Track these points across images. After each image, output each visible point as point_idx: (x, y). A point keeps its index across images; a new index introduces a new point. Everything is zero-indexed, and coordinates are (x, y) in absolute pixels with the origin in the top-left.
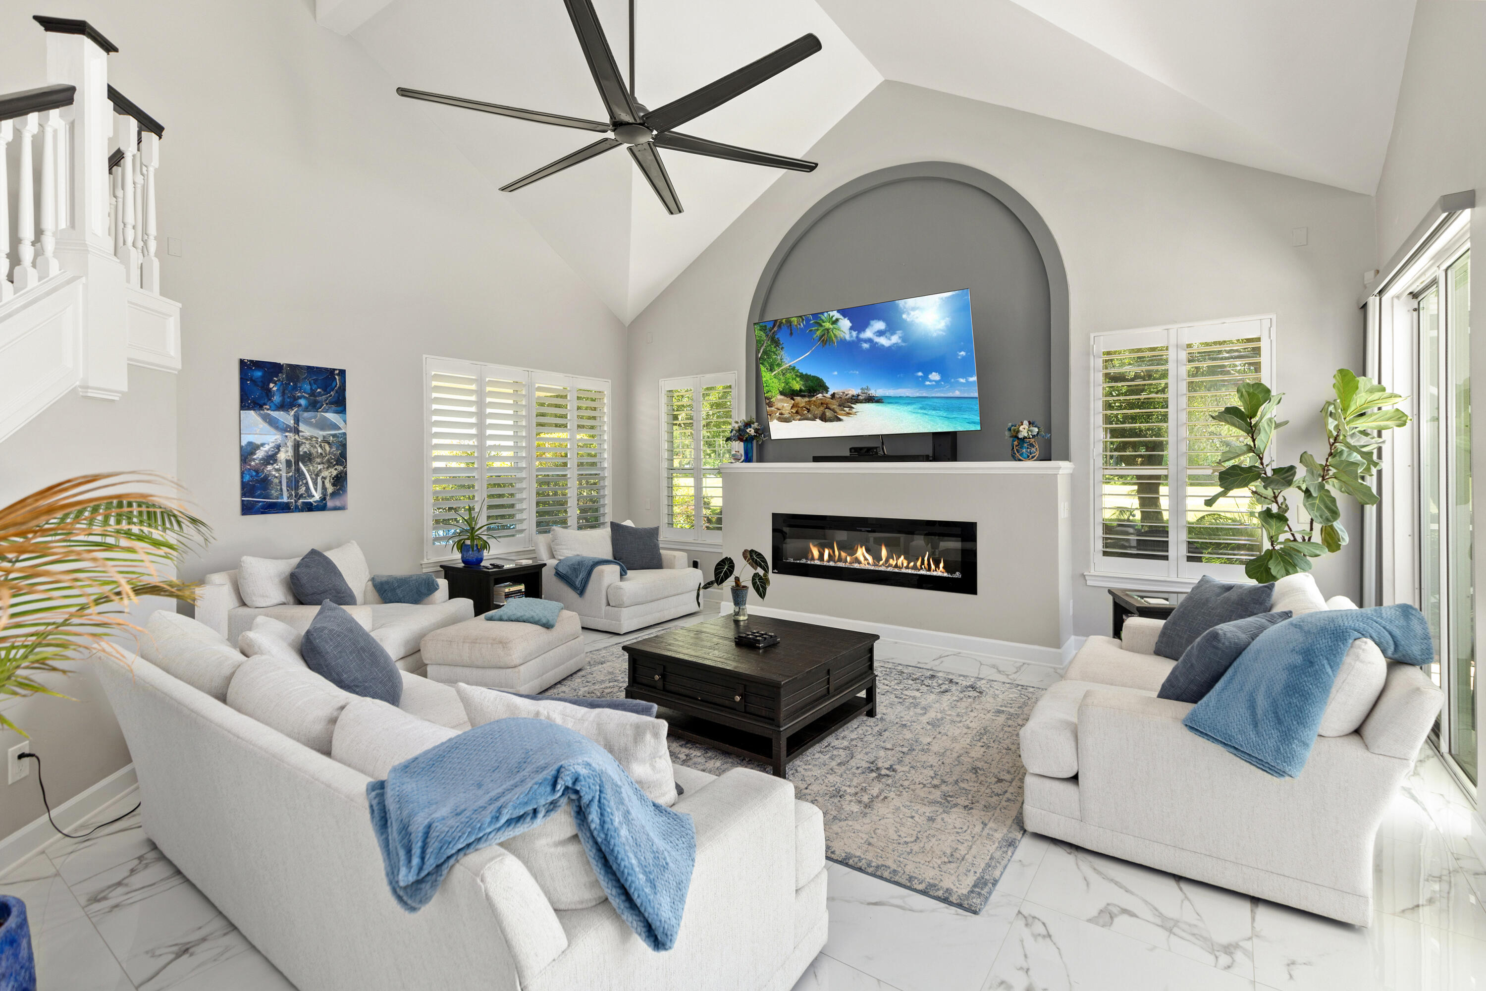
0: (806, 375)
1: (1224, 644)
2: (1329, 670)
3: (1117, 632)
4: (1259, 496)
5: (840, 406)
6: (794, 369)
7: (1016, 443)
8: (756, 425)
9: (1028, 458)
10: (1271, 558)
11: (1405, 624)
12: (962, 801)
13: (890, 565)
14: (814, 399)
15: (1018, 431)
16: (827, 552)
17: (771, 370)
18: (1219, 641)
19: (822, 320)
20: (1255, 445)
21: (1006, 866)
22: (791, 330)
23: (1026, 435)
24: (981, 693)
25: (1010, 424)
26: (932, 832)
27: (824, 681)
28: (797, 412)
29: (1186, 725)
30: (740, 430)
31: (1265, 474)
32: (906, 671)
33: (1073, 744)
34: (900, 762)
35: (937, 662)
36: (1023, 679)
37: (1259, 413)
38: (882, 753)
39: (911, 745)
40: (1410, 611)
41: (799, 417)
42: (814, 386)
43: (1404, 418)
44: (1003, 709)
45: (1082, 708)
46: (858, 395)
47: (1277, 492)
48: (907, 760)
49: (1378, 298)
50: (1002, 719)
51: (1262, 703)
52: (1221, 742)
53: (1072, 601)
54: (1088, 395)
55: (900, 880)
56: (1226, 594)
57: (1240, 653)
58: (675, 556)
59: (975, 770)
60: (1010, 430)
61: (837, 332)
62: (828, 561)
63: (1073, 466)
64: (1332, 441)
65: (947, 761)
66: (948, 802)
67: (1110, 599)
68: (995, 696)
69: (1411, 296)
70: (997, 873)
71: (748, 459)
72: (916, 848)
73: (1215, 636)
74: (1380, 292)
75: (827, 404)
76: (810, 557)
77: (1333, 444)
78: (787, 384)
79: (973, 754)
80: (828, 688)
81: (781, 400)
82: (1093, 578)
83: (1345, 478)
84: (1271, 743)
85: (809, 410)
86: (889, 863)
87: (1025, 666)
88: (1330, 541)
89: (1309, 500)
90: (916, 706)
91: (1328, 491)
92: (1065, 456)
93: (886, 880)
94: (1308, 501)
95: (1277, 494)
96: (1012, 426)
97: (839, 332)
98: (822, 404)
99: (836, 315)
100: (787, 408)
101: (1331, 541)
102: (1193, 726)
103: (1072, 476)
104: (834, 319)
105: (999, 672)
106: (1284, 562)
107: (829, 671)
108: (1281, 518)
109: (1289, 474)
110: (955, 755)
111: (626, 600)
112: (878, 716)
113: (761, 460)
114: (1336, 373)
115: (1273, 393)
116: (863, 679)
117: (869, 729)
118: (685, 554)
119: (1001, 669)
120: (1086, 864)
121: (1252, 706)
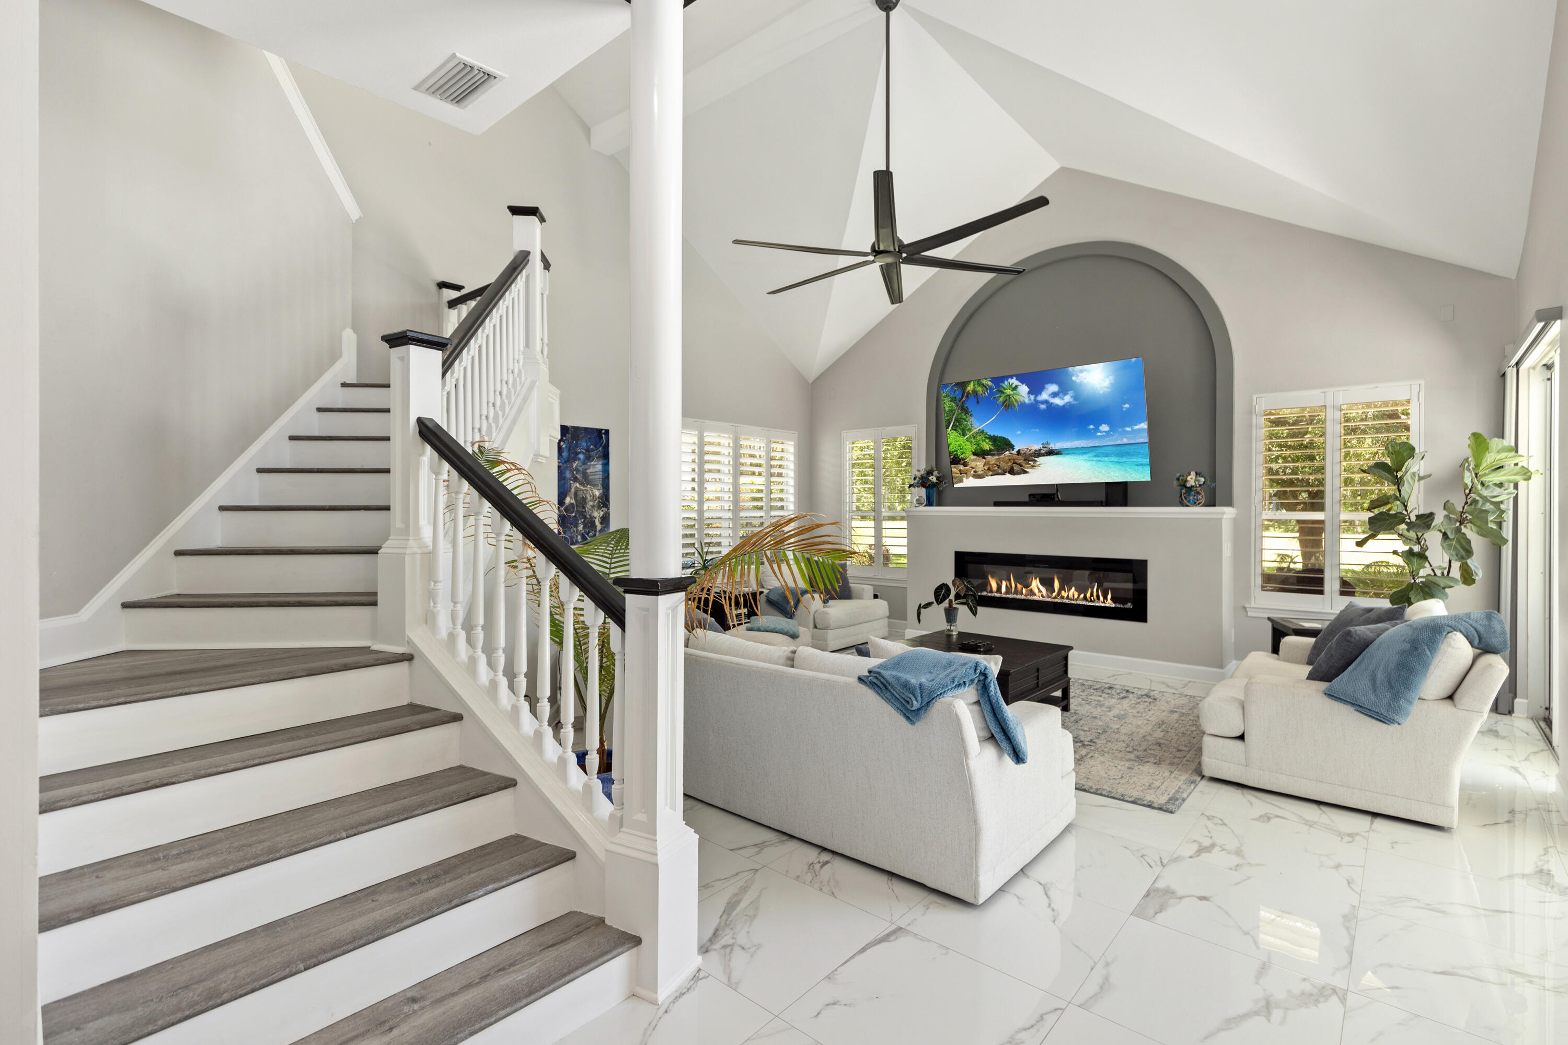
0: (994, 436)
1: (1355, 639)
2: (1428, 653)
3: (1275, 650)
4: (1404, 539)
5: (1025, 460)
6: (982, 432)
7: (1184, 491)
8: (935, 473)
9: (1195, 504)
10: (1412, 589)
11: (1487, 623)
12: (1152, 760)
13: (1063, 597)
14: (1002, 456)
15: (1186, 481)
16: (1004, 584)
17: (964, 435)
18: (1351, 636)
19: (1003, 388)
20: (1400, 495)
21: (1190, 794)
22: (977, 399)
23: (1193, 484)
24: (1155, 699)
25: (1178, 475)
26: (1132, 774)
27: (1034, 677)
28: (989, 469)
29: (1326, 694)
30: (922, 477)
31: (1409, 519)
32: (1086, 684)
33: (1241, 712)
34: (1098, 738)
35: (1112, 679)
36: (1190, 692)
37: (1404, 469)
38: (1082, 733)
39: (1104, 729)
40: (1493, 615)
41: (991, 473)
42: (1002, 444)
43: (1529, 474)
44: (1176, 710)
45: (1247, 689)
46: (1040, 450)
47: (1420, 534)
48: (1103, 737)
49: (1515, 369)
50: (1176, 716)
51: (1380, 676)
52: (1350, 703)
53: (1233, 630)
54: (1251, 449)
55: (1115, 796)
56: (1368, 615)
57: (1368, 646)
58: (863, 589)
59: (1159, 744)
60: (1178, 479)
61: (1017, 397)
62: (1007, 593)
63: (1236, 512)
64: (1467, 491)
65: (1135, 739)
66: (1142, 760)
67: (1270, 624)
68: (1168, 702)
69: (1545, 367)
70: (1185, 795)
71: (929, 503)
72: (1122, 781)
73: (1349, 633)
74: (1517, 364)
75: (1014, 460)
76: (989, 589)
77: (1468, 494)
78: (978, 445)
79: (1155, 735)
80: (1038, 683)
81: (975, 460)
82: (1254, 610)
83: (1479, 523)
84: (1385, 701)
85: (999, 467)
86: (1105, 787)
87: (1191, 684)
88: (1466, 576)
89: (1447, 541)
90: (1101, 706)
91: (1464, 534)
92: (1229, 503)
93: (1104, 796)
94: (1445, 542)
95: (1419, 536)
96: (1180, 476)
97: (1019, 397)
98: (1010, 460)
99: (1014, 381)
100: (980, 466)
101: (1468, 577)
102: (1330, 695)
103: (1235, 521)
104: (1014, 386)
105: (1169, 687)
106: (1423, 592)
107: (1038, 670)
108: (1422, 556)
109: (1429, 519)
110: (1141, 736)
111: (832, 624)
112: (1072, 711)
113: (940, 504)
114: (1470, 435)
115: (1417, 451)
116: (1061, 680)
117: (1067, 718)
118: (872, 587)
119: (1170, 684)
120: (1250, 796)
121: (1373, 679)
